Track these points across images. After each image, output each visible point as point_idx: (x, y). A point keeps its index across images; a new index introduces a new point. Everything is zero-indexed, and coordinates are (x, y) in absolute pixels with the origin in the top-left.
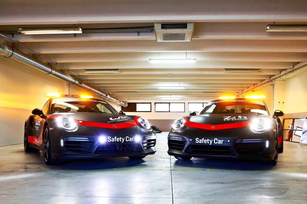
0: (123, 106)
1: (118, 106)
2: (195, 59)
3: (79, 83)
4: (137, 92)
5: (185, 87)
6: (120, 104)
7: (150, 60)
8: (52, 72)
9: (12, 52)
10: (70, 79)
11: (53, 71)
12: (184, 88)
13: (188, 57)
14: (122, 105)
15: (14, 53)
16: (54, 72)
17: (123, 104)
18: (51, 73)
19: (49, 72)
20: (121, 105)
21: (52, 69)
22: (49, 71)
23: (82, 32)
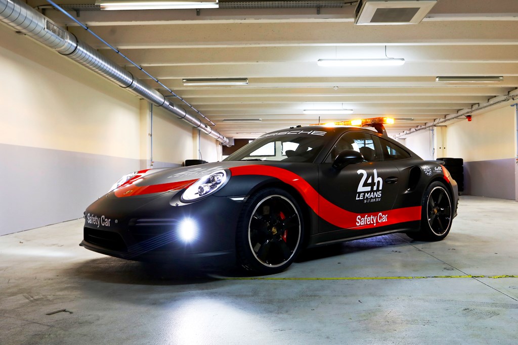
0: (226, 146)
1: (217, 144)
2: (403, 59)
3: (170, 104)
4: (258, 120)
5: (352, 110)
6: (221, 141)
7: (319, 60)
8: (133, 84)
9: (75, 45)
10: (157, 96)
11: (134, 82)
12: (351, 112)
13: (390, 54)
14: (224, 144)
15: (78, 47)
16: (135, 84)
17: (227, 141)
18: (130, 86)
19: (128, 84)
20: (222, 143)
21: (133, 78)
22: (129, 82)
23: (219, 6)
